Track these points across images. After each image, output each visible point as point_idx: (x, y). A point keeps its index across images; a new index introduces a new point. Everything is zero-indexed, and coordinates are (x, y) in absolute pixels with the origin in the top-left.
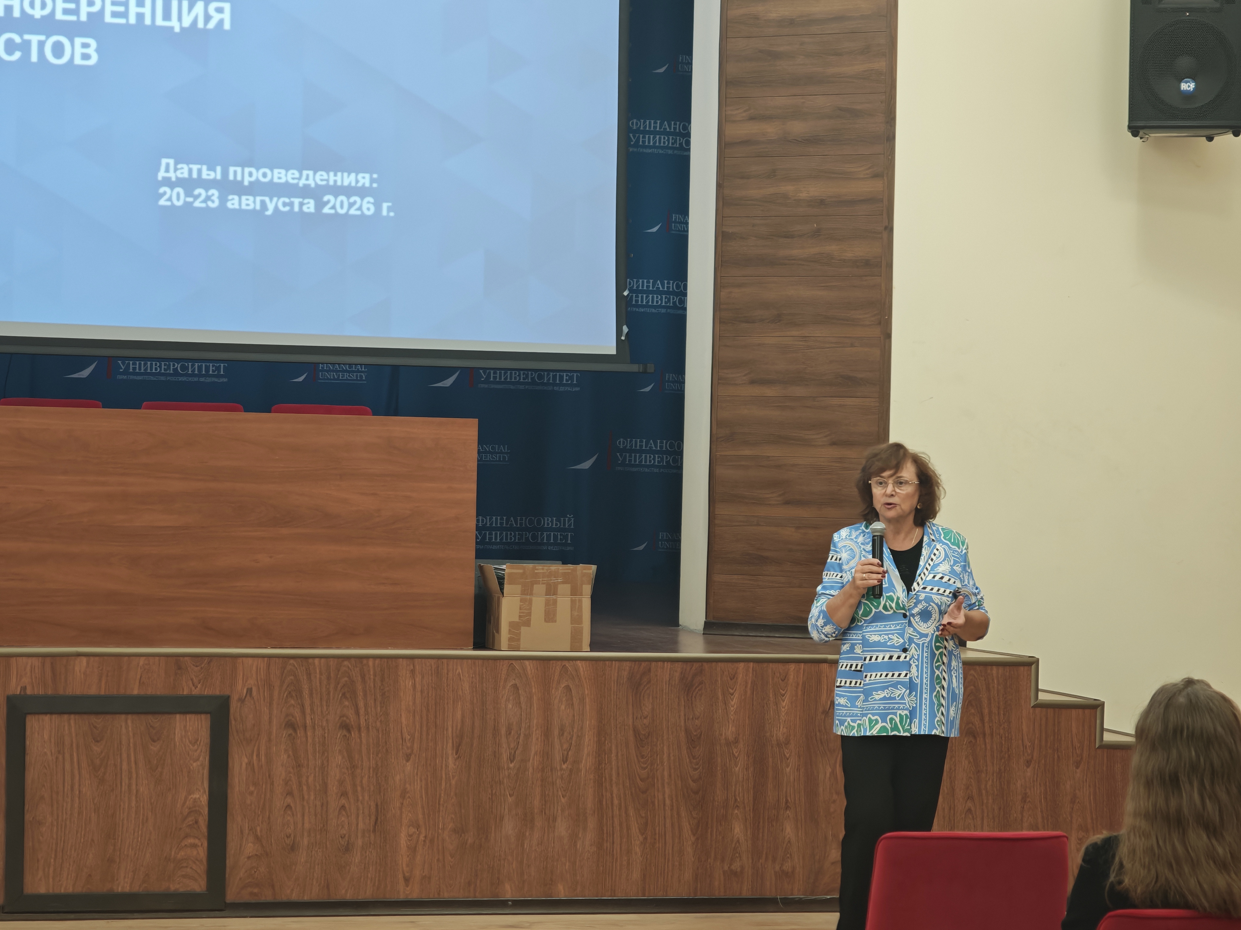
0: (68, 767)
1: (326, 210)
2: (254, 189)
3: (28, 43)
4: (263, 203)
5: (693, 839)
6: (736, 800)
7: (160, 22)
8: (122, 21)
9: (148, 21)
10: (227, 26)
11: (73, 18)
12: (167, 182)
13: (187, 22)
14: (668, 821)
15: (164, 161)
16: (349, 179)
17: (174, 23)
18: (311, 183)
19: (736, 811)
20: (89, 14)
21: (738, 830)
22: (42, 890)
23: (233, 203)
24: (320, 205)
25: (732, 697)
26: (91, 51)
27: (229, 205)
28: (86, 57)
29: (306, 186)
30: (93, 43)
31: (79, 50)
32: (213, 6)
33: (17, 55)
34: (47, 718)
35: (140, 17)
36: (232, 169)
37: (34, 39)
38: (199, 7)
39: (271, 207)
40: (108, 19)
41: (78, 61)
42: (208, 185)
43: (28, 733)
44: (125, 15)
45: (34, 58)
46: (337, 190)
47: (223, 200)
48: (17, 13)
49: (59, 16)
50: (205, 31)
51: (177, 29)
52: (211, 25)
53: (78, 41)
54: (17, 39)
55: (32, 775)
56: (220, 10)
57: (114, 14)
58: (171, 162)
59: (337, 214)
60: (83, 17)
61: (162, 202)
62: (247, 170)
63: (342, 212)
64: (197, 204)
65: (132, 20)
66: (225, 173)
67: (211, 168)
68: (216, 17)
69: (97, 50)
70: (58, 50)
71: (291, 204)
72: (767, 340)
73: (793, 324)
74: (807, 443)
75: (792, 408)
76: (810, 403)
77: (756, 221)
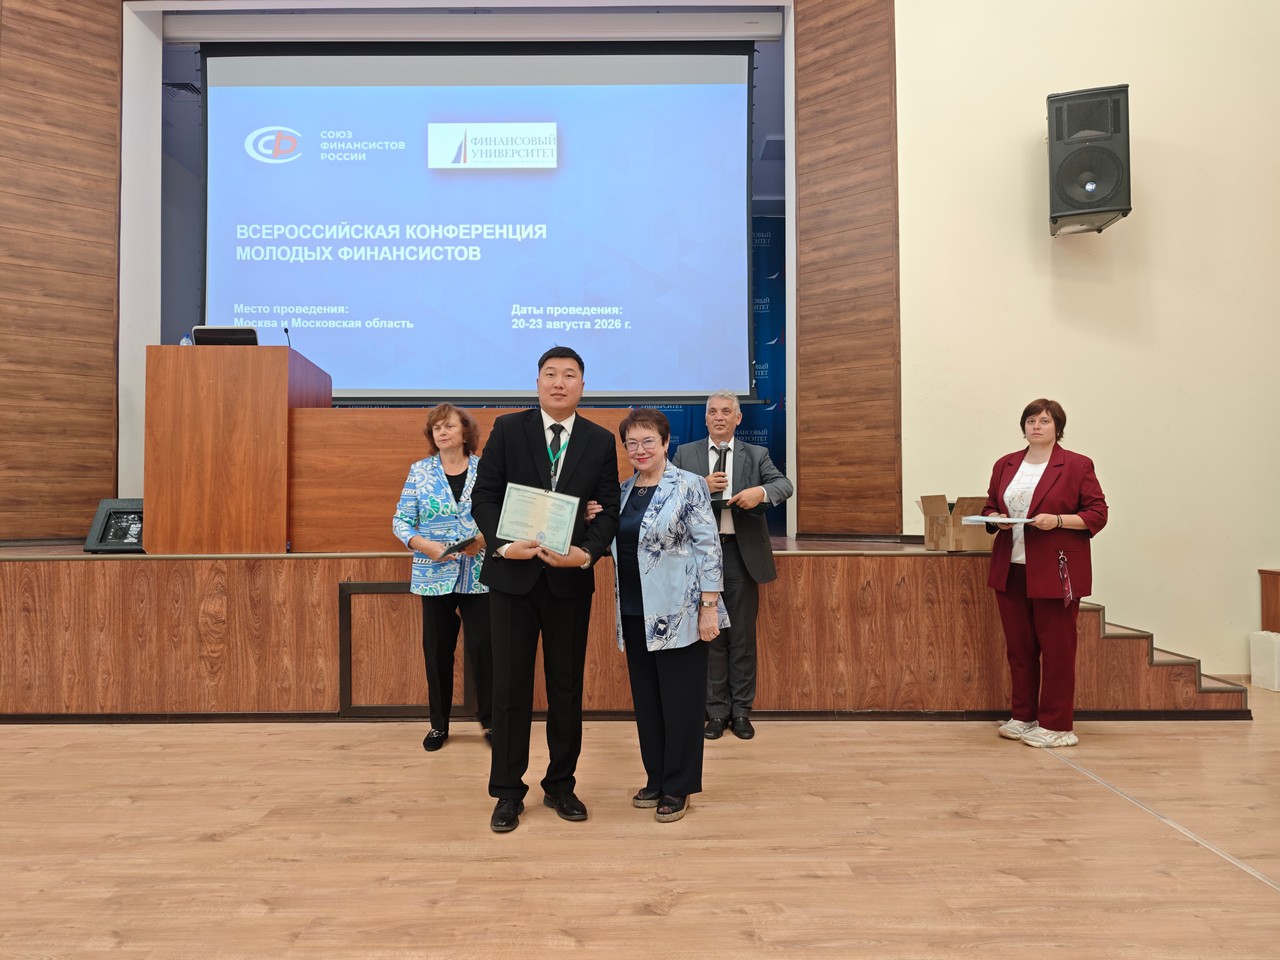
0: (377, 626)
1: (597, 327)
2: (560, 318)
3: (447, 251)
4: (564, 325)
6: (805, 646)
7: (511, 236)
8: (493, 237)
9: (505, 237)
10: (544, 236)
11: (468, 237)
12: (516, 316)
13: (524, 236)
15: (514, 306)
16: (607, 311)
17: (518, 237)
18: (588, 313)
19: (805, 654)
20: (476, 235)
22: (363, 703)
23: (549, 325)
24: (593, 324)
25: (800, 579)
26: (477, 253)
27: (547, 327)
28: (475, 256)
29: (586, 315)
30: (478, 249)
31: (471, 253)
32: (537, 227)
33: (441, 257)
34: (363, 596)
35: (501, 234)
36: (548, 308)
37: (449, 249)
38: (531, 227)
39: (568, 327)
40: (485, 236)
41: (471, 258)
42: (536, 317)
43: (352, 606)
44: (494, 234)
45: (450, 258)
46: (601, 317)
47: (544, 324)
48: (440, 236)
49: (461, 236)
50: (534, 239)
51: (520, 240)
52: (536, 236)
53: (471, 248)
54: (441, 249)
55: (355, 632)
56: (541, 229)
57: (488, 234)
58: (518, 306)
59: (602, 329)
60: (473, 237)
61: (514, 327)
62: (556, 308)
63: (604, 327)
64: (531, 327)
65: (497, 236)
66: (545, 310)
67: (538, 308)
68: (539, 232)
69: (480, 252)
70: (461, 253)
71: (579, 325)
72: (827, 373)
73: (842, 362)
74: (852, 429)
75: (842, 410)
76: (852, 406)
77: (819, 306)
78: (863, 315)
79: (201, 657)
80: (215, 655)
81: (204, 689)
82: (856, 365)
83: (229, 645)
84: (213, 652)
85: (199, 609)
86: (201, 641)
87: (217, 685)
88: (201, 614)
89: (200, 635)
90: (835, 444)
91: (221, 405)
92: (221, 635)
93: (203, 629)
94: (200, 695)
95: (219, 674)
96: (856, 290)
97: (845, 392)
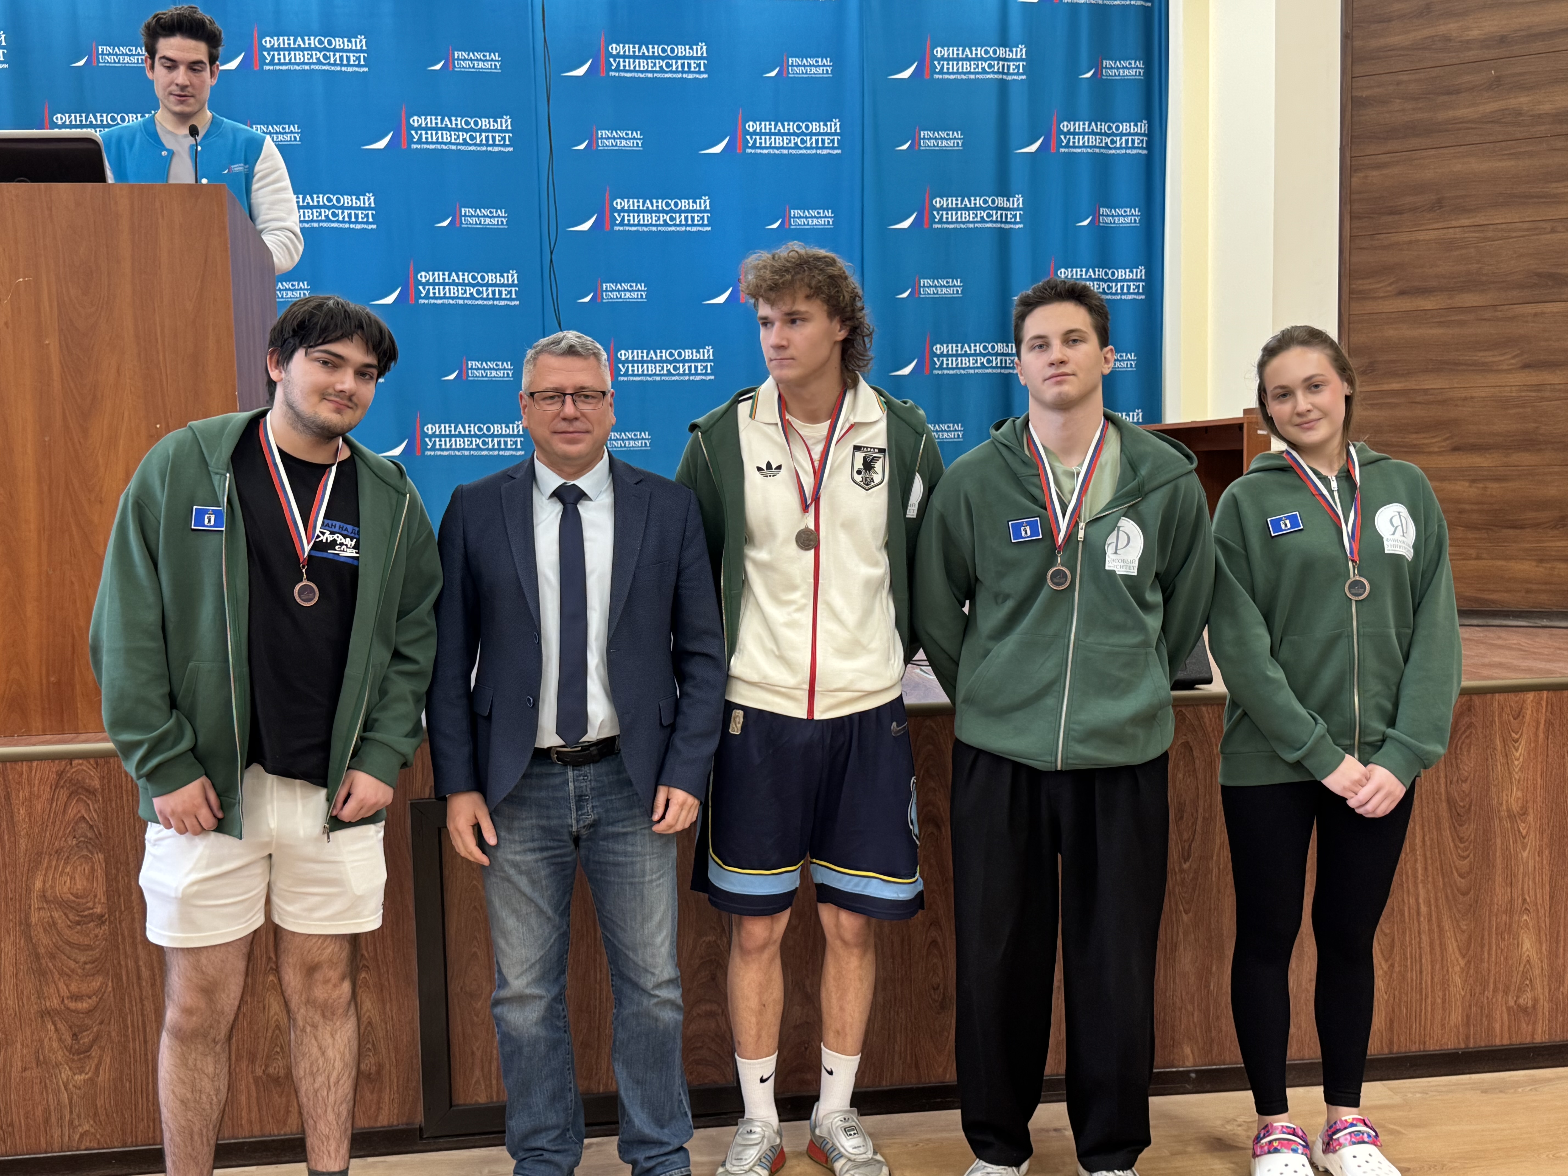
5: (1462, 963)
6: (1524, 900)
14: (1425, 938)
19: (1525, 917)
21: (1528, 945)
22: (482, 1099)
25: (1516, 745)
72: (1422, 236)
73: (1462, 210)
74: (1485, 368)
75: (1462, 323)
76: (1488, 314)
77: (1404, 77)
78: (1522, 101)
79: (45, 1014)
80: (83, 1005)
81: (57, 1093)
82: (1500, 217)
83: (118, 977)
84: (76, 997)
85: (29, 890)
86: (42, 973)
87: (92, 1082)
88: (35, 903)
89: (37, 956)
90: (1443, 402)
91: (52, 342)
92: (96, 953)
93: (44, 940)
94: (47, 1111)
95: (95, 1052)
96: (1503, 40)
97: (1471, 284)
